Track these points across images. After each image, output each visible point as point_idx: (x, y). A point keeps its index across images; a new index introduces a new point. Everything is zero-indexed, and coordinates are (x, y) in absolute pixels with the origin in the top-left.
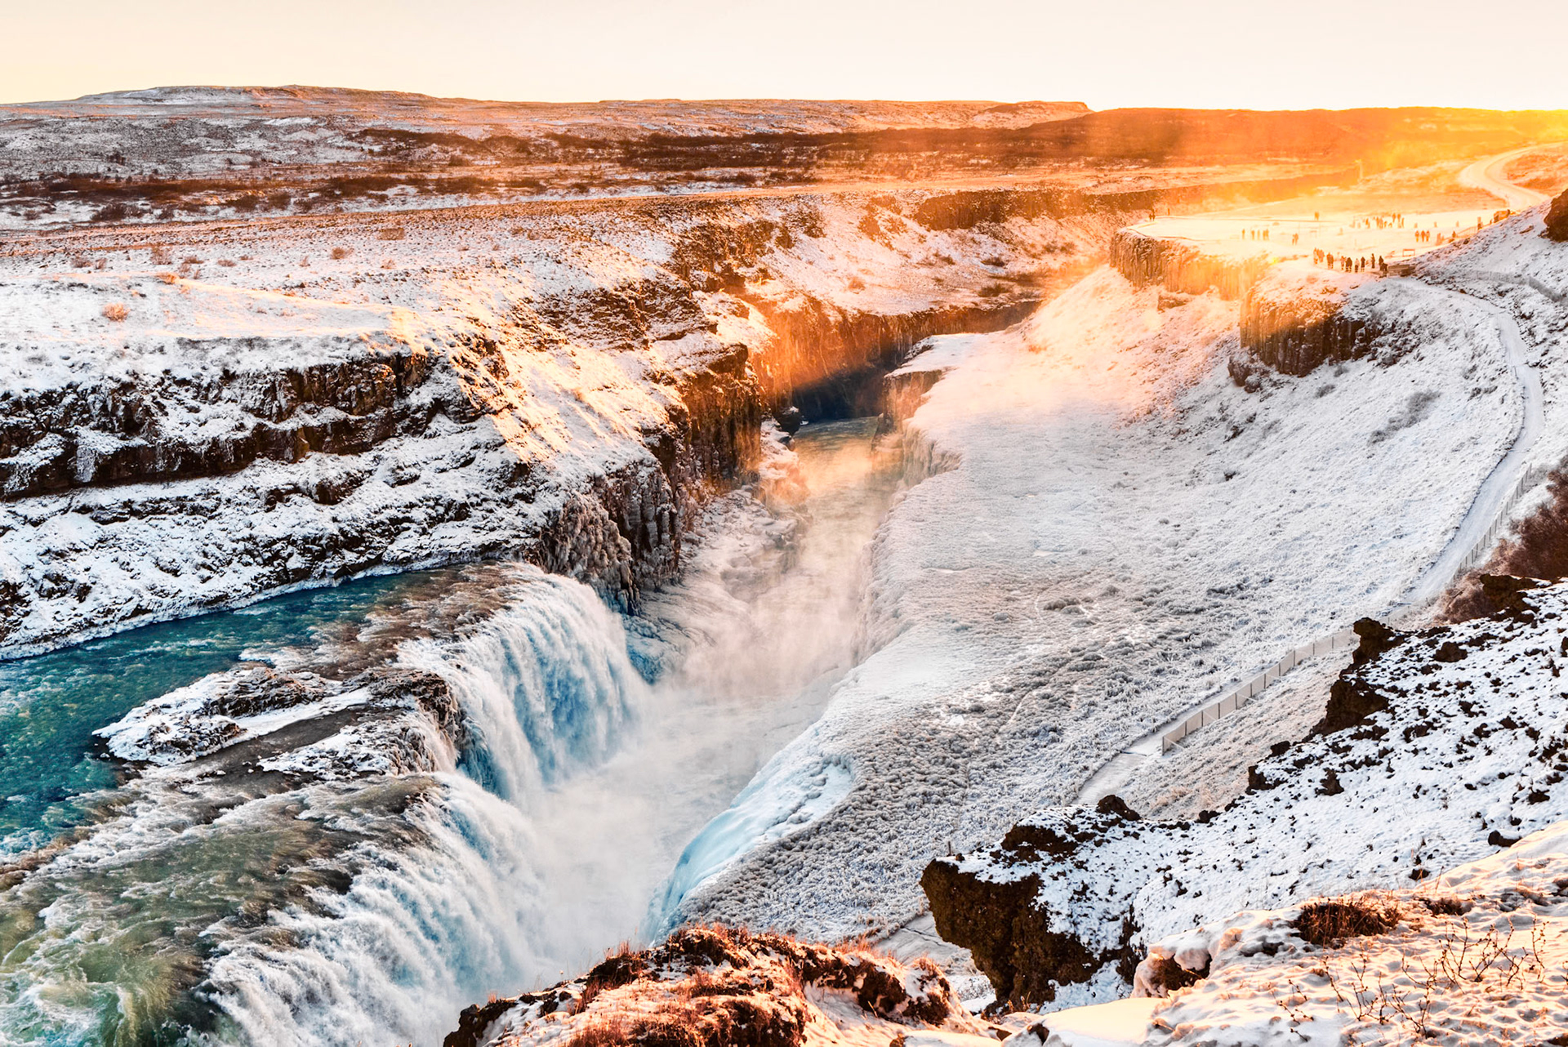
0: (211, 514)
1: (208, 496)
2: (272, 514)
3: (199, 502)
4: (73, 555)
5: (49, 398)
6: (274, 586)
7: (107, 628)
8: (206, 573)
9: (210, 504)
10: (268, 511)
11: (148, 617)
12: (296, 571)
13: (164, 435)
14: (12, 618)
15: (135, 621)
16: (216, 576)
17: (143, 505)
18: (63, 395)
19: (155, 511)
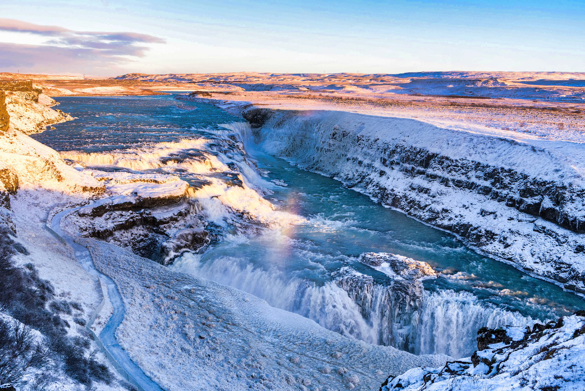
0: (560, 243)
1: (564, 237)
2: (575, 255)
3: (560, 238)
4: (516, 235)
5: (545, 183)
6: (551, 278)
7: (499, 258)
8: (538, 260)
9: (563, 240)
10: (575, 252)
11: (512, 263)
12: (561, 278)
13: (564, 209)
14: (487, 242)
15: (507, 261)
16: (540, 264)
17: (548, 230)
18: (549, 184)
19: (550, 235)
